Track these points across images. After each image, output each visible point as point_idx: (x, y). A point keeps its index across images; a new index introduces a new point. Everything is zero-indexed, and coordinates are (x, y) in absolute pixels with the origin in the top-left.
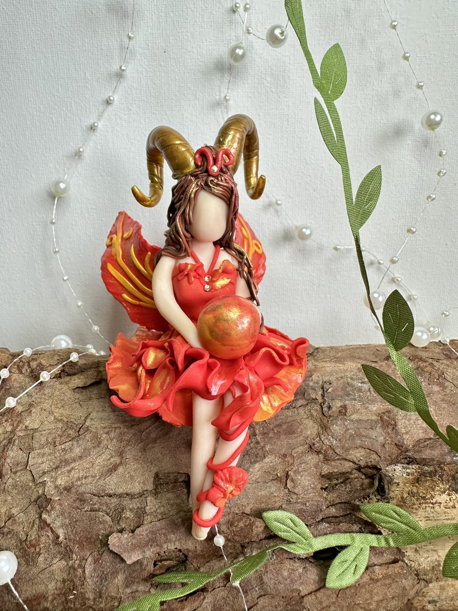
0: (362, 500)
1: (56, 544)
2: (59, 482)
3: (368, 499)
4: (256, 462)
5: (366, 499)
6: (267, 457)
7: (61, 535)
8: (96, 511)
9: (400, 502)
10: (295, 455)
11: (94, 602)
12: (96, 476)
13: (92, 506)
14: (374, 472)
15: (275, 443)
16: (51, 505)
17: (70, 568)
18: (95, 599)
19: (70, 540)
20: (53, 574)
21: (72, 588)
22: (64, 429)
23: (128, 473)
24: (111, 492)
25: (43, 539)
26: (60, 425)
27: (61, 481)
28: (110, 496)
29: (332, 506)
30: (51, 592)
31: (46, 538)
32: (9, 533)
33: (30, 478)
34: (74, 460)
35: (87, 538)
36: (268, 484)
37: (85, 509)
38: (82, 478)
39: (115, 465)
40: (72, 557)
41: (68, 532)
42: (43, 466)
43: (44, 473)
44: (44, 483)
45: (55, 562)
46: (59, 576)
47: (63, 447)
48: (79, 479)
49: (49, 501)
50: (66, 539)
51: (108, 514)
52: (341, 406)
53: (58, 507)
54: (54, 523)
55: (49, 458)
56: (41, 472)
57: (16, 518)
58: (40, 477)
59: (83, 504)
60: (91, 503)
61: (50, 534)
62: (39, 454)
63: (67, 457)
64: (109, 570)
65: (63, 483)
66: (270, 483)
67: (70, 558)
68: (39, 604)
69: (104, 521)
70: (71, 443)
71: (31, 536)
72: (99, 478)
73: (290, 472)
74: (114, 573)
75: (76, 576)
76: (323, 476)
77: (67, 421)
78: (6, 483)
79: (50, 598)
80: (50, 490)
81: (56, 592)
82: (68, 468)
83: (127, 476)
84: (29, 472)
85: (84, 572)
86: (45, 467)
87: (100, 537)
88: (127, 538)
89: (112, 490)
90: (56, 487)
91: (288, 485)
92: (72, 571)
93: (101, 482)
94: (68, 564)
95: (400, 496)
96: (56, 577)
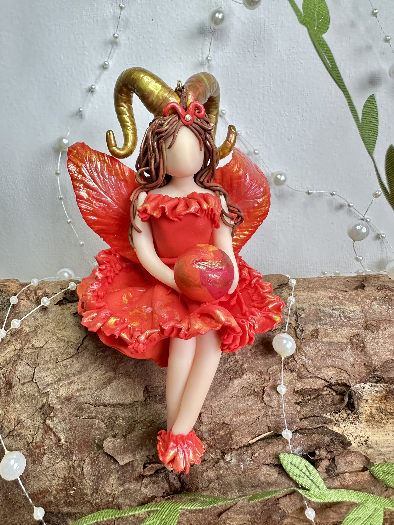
0: (334, 414)
1: (59, 446)
2: (61, 393)
3: (339, 413)
4: (235, 378)
5: (337, 414)
6: (245, 375)
7: (62, 439)
8: (93, 418)
9: (369, 416)
10: (271, 373)
11: (91, 497)
12: (92, 388)
13: (90, 414)
14: (344, 389)
15: (252, 362)
16: (54, 413)
17: (70, 467)
18: (92, 495)
19: (70, 443)
20: (56, 472)
21: (72, 484)
22: (65, 347)
23: (121, 386)
24: (106, 402)
25: (47, 441)
26: (62, 344)
27: (63, 393)
28: (105, 405)
29: (305, 418)
30: (54, 488)
31: (49, 441)
32: (18, 435)
33: (36, 389)
34: (74, 375)
35: (85, 442)
36: (246, 398)
37: (83, 417)
38: (81, 390)
39: (109, 379)
40: (72, 458)
41: (68, 436)
42: (47, 379)
43: (48, 385)
44: (47, 394)
45: (57, 462)
46: (61, 474)
47: (64, 363)
48: (78, 390)
49: (52, 409)
50: (66, 442)
51: (103, 421)
52: (313, 330)
53: (59, 414)
54: (56, 428)
55: (52, 372)
56: (45, 384)
57: (24, 423)
58: (44, 388)
59: (82, 413)
60: (89, 411)
61: (52, 437)
62: (43, 369)
63: (67, 371)
64: (104, 470)
65: (64, 394)
66: (248, 397)
67: (71, 459)
68: (44, 497)
69: (99, 427)
70: (71, 359)
71: (36, 439)
72: (96, 390)
73: (266, 388)
74: (108, 472)
75: (75, 474)
76: (297, 392)
77: (68, 341)
78: (15, 393)
79: (53, 493)
80: (53, 400)
81: (58, 487)
82: (69, 381)
83: (120, 389)
84: (35, 384)
85: (82, 470)
86: (49, 380)
87: (96, 441)
88: (119, 443)
89: (106, 400)
90: (58, 397)
91: (264, 399)
92: (72, 469)
93: (97, 393)
94: (68, 464)
95: (369, 412)
96: (59, 475)
